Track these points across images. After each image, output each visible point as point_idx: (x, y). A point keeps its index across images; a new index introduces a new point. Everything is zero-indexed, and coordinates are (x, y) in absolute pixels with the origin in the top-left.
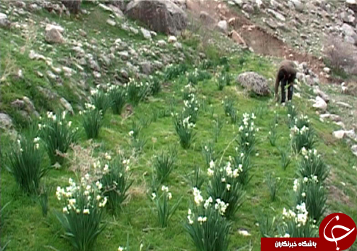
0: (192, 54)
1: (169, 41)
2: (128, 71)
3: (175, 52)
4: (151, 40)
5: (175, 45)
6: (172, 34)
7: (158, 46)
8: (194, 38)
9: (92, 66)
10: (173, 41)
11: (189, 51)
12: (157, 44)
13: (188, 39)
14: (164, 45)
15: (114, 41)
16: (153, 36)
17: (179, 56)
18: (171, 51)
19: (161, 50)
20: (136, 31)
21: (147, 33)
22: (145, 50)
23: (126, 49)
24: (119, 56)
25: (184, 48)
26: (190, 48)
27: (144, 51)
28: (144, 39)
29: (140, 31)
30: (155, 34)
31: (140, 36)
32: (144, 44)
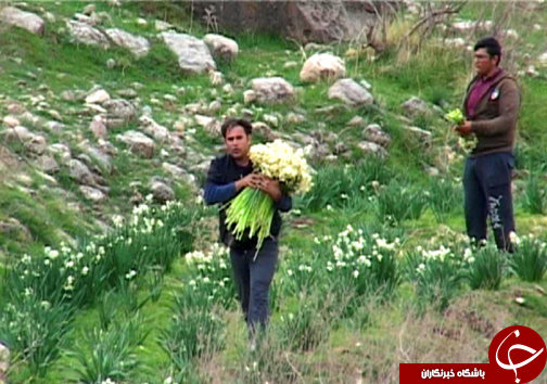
0: (422, 123)
1: (303, 74)
2: (173, 184)
3: (338, 118)
4: (216, 77)
5: (335, 91)
6: (324, 40)
7: (254, 102)
8: (439, 53)
9: (74, 174)
10: (326, 76)
11: (407, 111)
12: (247, 94)
13: (405, 56)
14: (284, 95)
15: (82, 101)
16: (222, 59)
17: (358, 133)
18: (318, 117)
19: (272, 118)
20: (139, 45)
21: (191, 49)
22: (204, 121)
23: (133, 123)
24: (123, 145)
25: (383, 101)
26: (412, 99)
27: (198, 126)
28: (183, 75)
29: (156, 43)
30: (232, 45)
31: (162, 66)
32: (188, 98)
